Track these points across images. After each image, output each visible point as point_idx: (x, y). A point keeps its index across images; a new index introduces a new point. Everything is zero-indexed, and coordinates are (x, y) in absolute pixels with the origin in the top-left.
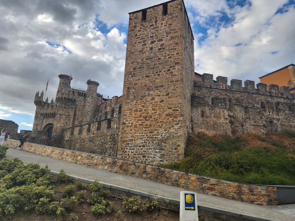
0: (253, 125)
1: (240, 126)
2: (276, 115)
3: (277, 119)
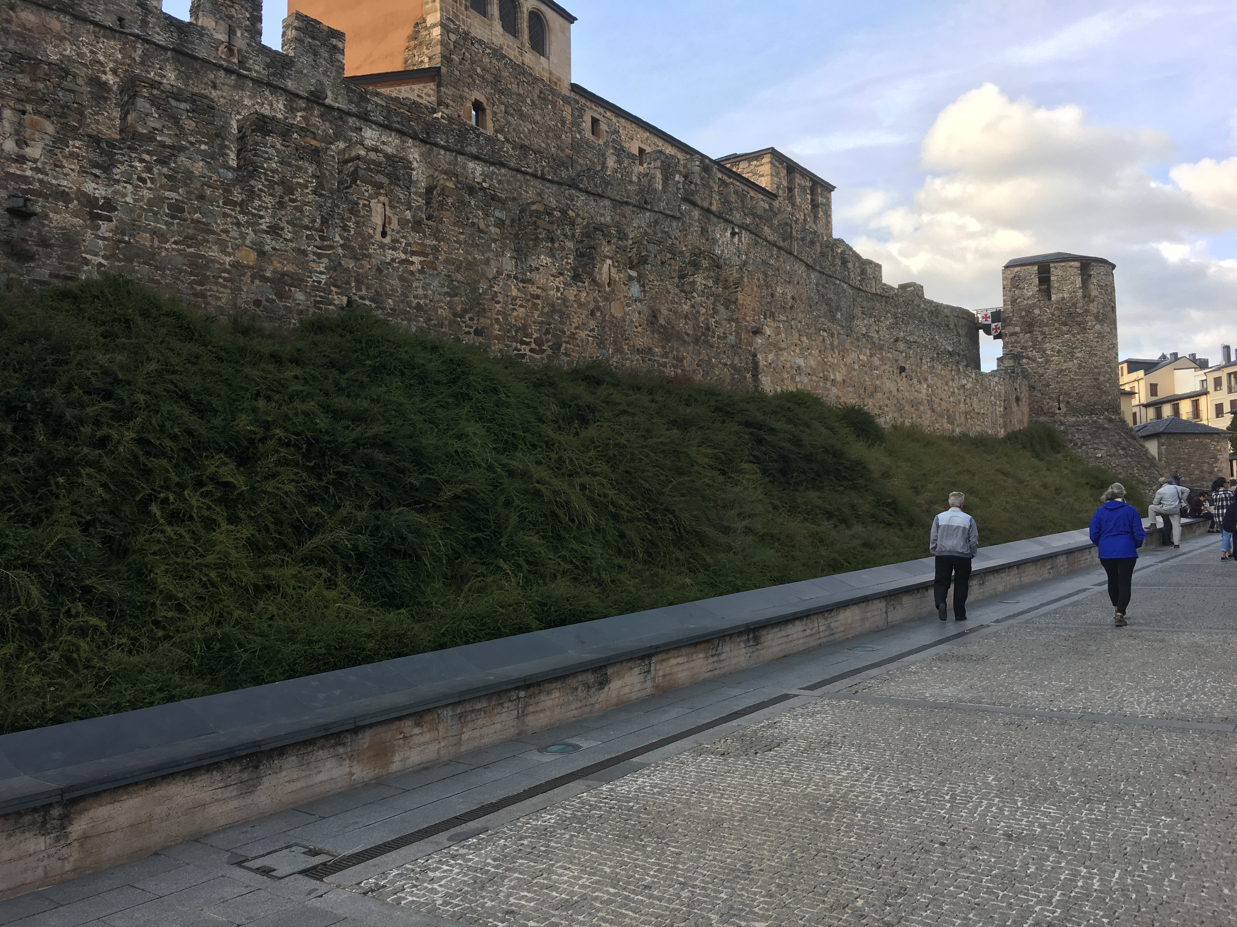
2: (83, 171)
3: (90, 201)
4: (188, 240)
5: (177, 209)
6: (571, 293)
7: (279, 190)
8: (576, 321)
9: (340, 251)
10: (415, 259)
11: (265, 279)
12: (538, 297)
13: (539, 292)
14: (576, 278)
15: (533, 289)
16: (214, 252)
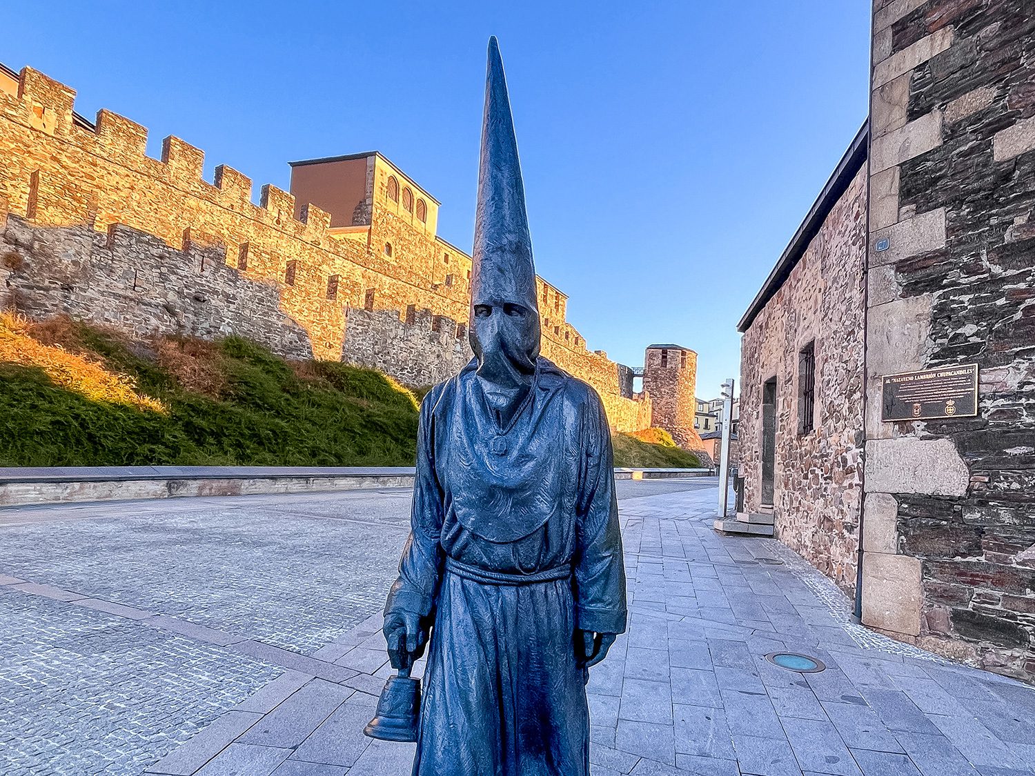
0: (116, 296)
1: (55, 288)
2: (225, 282)
3: (227, 296)
4: (265, 314)
5: (261, 300)
6: (428, 347)
7: (304, 294)
8: (430, 360)
9: (327, 322)
10: (359, 327)
11: (294, 332)
12: (413, 348)
13: (413, 346)
14: (431, 340)
15: (411, 344)
16: (274, 319)
